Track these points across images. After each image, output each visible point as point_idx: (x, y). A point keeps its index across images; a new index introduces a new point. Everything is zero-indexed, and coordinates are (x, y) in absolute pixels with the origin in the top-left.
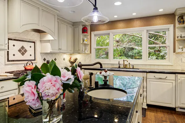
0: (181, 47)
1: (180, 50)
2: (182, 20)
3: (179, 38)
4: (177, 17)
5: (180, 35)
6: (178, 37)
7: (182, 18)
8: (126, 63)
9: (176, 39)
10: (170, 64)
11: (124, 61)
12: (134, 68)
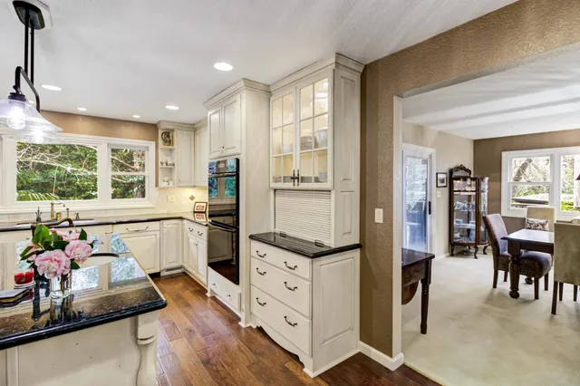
0: (166, 179)
1: (166, 184)
2: (168, 139)
3: (165, 165)
4: (160, 132)
5: (164, 161)
6: (162, 163)
7: (168, 136)
8: (57, 209)
9: (160, 165)
10: (151, 205)
11: (52, 204)
12: (81, 217)
